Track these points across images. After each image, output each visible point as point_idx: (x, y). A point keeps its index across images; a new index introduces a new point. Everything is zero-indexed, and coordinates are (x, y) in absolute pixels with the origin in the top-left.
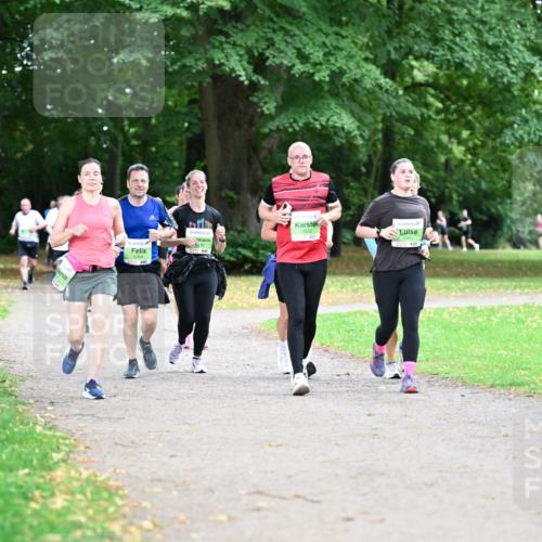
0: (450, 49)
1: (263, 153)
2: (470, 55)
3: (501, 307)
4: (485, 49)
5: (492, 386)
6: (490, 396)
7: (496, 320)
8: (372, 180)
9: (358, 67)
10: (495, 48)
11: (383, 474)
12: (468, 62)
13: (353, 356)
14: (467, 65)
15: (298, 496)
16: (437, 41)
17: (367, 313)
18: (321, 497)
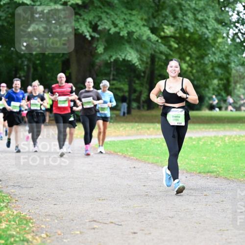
0: (181, 22)
1: (97, 67)
2: (190, 24)
3: (204, 137)
4: (197, 22)
5: (200, 173)
6: (199, 177)
7: (201, 143)
8: (145, 80)
9: (140, 29)
10: (201, 21)
11: (150, 212)
12: (190, 28)
13: (137, 159)
14: (189, 29)
15: (112, 223)
16: (175, 18)
17: (143, 140)
18: (122, 223)
